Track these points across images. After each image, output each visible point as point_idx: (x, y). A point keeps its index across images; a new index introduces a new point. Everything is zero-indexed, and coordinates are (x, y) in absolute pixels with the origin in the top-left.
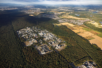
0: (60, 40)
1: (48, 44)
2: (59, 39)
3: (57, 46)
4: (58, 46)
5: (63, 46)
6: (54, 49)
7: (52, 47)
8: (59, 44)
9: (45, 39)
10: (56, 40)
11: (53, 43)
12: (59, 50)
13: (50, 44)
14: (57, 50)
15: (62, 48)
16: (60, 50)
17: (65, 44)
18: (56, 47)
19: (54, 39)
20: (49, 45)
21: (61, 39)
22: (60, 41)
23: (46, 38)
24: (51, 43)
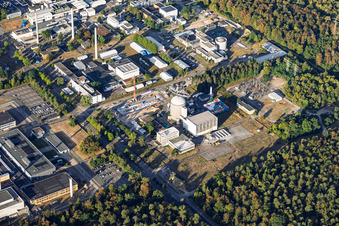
0: (213, 33)
1: (55, 89)
2: (204, 20)
3: (177, 108)
4: (195, 107)
5: (257, 106)
6: (136, 154)
7: (111, 125)
8: (203, 88)
9: (25, 26)
10: (167, 39)
11: (127, 73)
12: (195, 169)
13: (79, 86)
14: (174, 165)
15: (242, 134)
16: (212, 169)
17: (279, 82)
18: (160, 120)
19: (134, 19)
20: (69, 103)
21: (230, 27)
22: (209, 52)
23: (33, 17)
24: (101, 80)
